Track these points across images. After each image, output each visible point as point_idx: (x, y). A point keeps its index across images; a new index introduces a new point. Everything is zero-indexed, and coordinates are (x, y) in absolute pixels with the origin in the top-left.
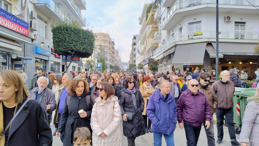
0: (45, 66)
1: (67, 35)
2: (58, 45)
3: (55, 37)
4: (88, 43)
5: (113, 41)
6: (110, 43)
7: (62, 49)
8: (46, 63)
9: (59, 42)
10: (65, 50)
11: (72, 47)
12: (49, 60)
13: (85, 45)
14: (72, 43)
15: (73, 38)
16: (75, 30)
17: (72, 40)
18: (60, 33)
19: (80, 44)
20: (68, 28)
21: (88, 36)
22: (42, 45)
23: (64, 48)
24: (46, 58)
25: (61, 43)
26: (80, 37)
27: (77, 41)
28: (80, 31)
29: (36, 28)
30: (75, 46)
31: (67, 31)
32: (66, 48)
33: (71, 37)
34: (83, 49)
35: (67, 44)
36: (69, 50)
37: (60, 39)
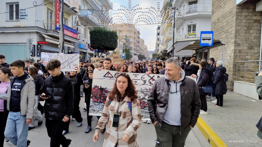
0: (84, 56)
1: (99, 36)
2: (94, 43)
3: (92, 38)
4: (113, 41)
5: (138, 30)
6: (135, 33)
7: (96, 45)
8: (85, 55)
9: (94, 41)
10: (98, 46)
11: (103, 44)
12: (86, 53)
13: (111, 42)
14: (102, 42)
15: (103, 38)
16: (104, 32)
17: (102, 40)
18: (95, 35)
19: (108, 42)
20: (100, 31)
21: (114, 36)
22: (83, 42)
23: (97, 45)
24: (85, 51)
25: (95, 42)
26: (108, 37)
27: (106, 40)
28: (108, 33)
29: (80, 32)
30: (104, 43)
31: (100, 33)
32: (99, 45)
33: (102, 37)
34: (110, 45)
35: (99, 42)
36: (101, 46)
37: (95, 38)
